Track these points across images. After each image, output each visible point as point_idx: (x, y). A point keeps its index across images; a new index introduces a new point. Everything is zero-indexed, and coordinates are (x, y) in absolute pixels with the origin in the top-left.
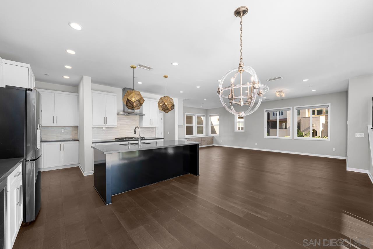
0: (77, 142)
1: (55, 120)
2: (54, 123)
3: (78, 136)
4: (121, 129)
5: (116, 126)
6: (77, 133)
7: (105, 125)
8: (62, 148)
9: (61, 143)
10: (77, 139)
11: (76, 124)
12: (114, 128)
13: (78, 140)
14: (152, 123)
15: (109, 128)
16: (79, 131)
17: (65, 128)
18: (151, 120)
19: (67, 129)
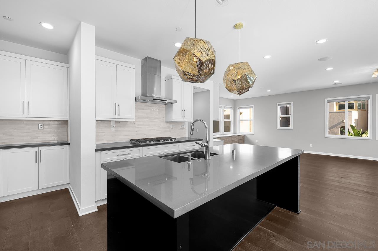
0: (66, 147)
1: (26, 107)
2: (23, 113)
3: (67, 136)
4: (138, 125)
5: (134, 120)
6: (66, 131)
7: (115, 117)
8: (38, 159)
9: (36, 149)
10: (65, 141)
11: (64, 116)
12: (128, 123)
13: (68, 144)
14: (184, 116)
15: (121, 123)
16: (69, 128)
17: (45, 122)
18: (184, 111)
19: (48, 125)
